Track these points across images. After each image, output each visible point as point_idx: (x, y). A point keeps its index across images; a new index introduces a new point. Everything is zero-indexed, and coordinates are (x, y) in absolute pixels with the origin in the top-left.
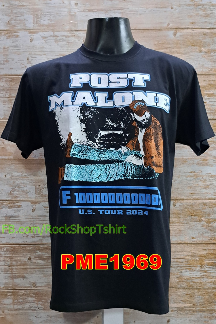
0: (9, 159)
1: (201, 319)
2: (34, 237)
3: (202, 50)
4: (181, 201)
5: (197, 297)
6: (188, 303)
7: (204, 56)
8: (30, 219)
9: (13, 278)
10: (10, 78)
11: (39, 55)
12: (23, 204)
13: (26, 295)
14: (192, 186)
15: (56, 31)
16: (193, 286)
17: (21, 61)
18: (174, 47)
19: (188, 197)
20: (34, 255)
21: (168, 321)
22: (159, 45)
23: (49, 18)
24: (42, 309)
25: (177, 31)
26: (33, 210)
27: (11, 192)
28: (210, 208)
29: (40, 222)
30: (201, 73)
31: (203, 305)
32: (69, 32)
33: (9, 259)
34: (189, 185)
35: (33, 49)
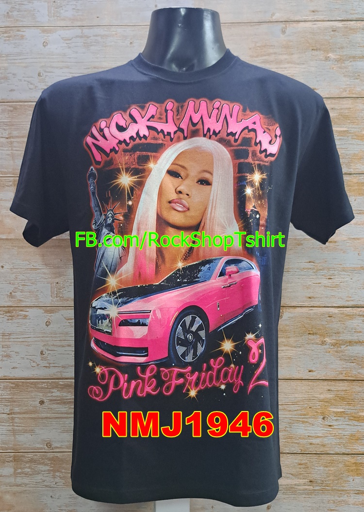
0: (8, 239)
1: (322, 505)
2: (49, 367)
3: (329, 57)
4: (291, 310)
5: (316, 468)
6: (300, 479)
7: (333, 66)
8: (43, 337)
9: (14, 432)
10: (10, 106)
11: (57, 68)
12: (31, 312)
13: (35, 461)
14: (310, 285)
15: (86, 28)
16: (310, 450)
17: (27, 77)
18: (283, 52)
19: (303, 304)
20: (49, 396)
21: (268, 508)
22: (257, 49)
23: (74, 7)
24: (61, 484)
25: (287, 26)
26: (48, 324)
27: (11, 293)
28: (339, 323)
29: (59, 342)
30: (327, 96)
31: (327, 482)
32: (106, 29)
33: (9, 402)
34: (305, 284)
35: (49, 58)
